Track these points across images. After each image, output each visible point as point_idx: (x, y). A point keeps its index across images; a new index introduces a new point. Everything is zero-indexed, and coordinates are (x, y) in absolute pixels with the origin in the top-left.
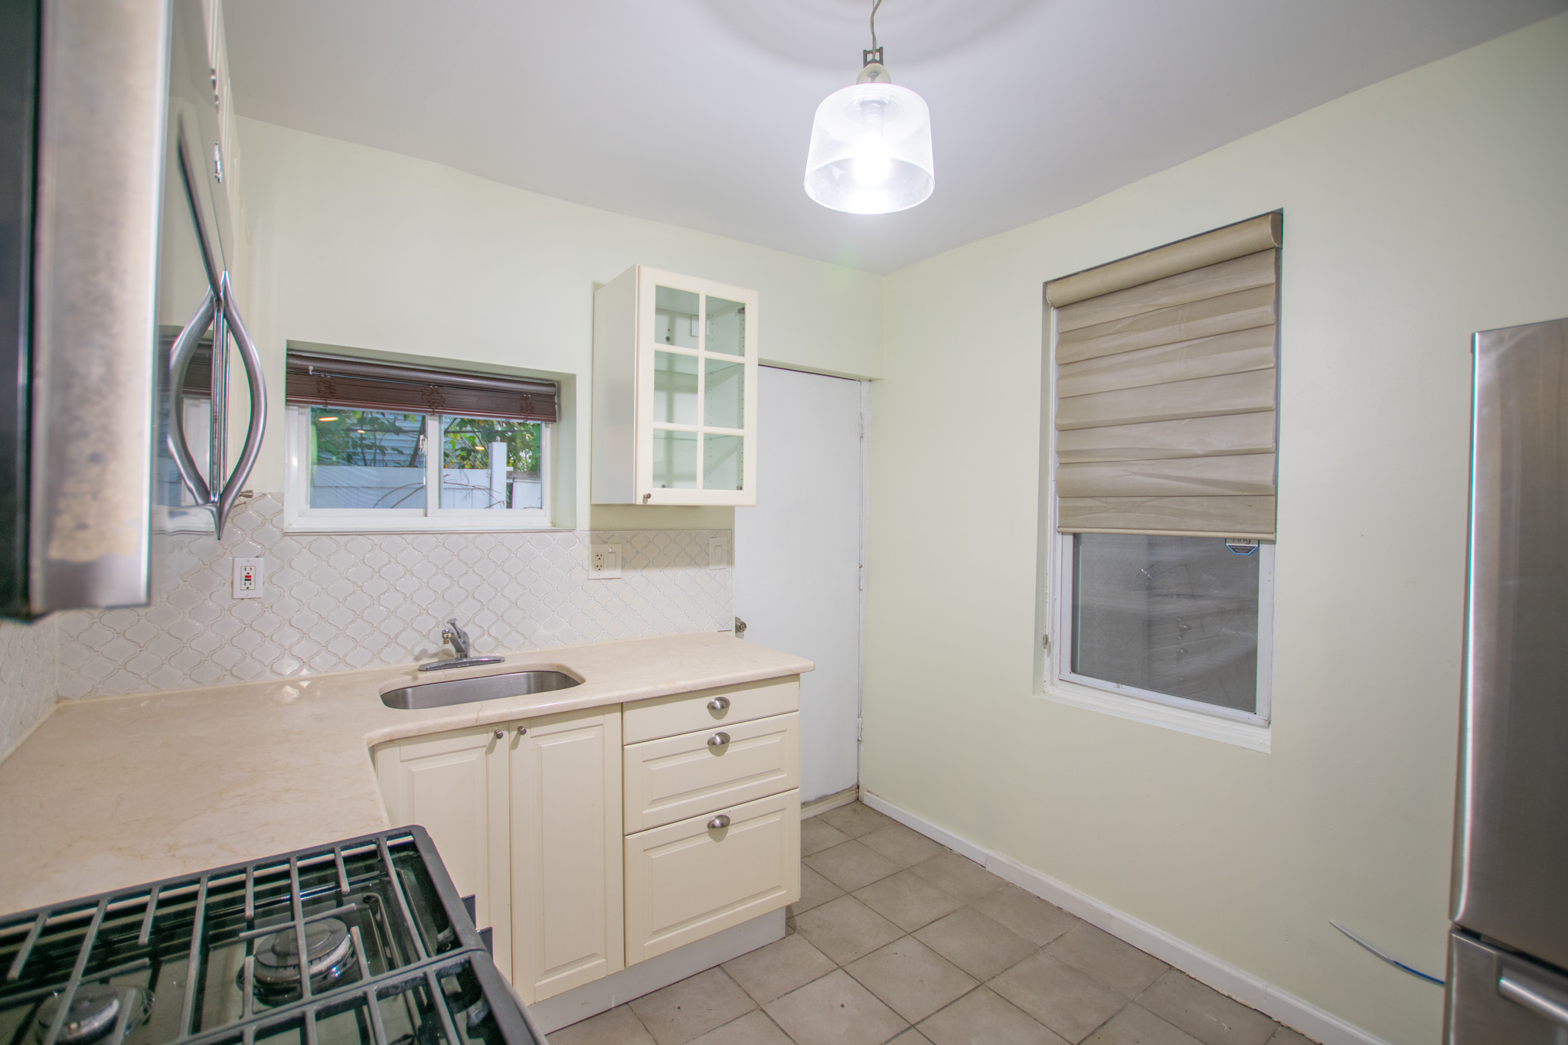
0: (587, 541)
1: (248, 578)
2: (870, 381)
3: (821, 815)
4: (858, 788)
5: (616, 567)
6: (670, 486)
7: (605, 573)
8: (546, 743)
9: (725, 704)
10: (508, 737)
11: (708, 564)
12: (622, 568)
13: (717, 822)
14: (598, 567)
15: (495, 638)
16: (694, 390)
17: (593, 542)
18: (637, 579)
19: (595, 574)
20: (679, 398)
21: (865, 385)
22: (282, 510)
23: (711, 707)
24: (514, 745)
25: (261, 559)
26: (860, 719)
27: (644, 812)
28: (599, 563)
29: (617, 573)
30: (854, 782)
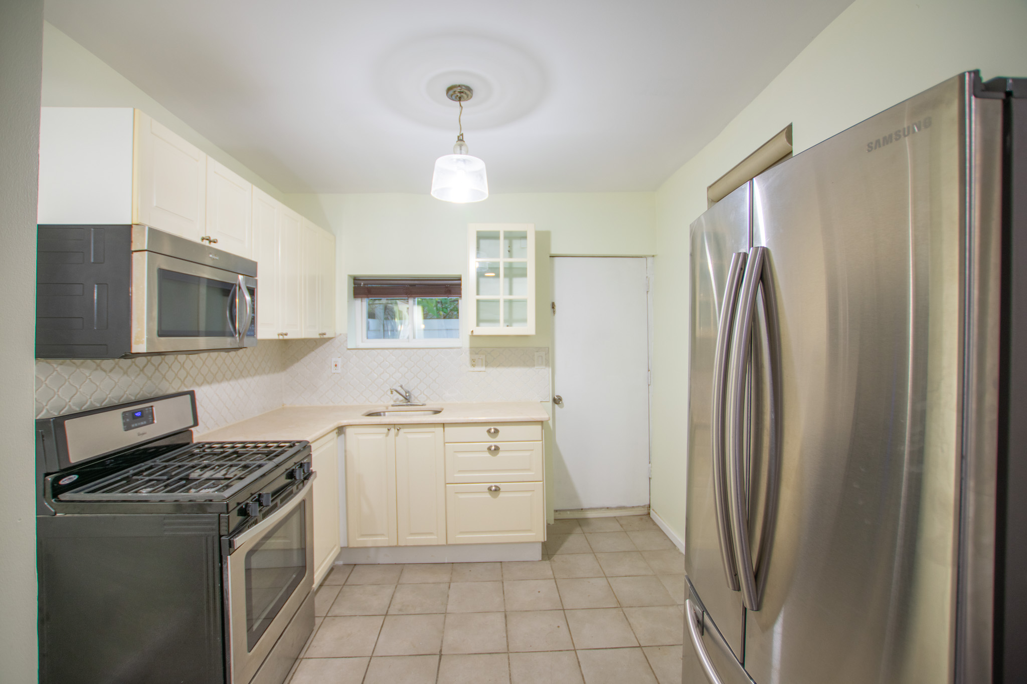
0: (468, 353)
1: (336, 365)
2: (653, 256)
3: (618, 517)
4: (650, 507)
5: (482, 365)
6: (511, 326)
7: (477, 369)
8: (410, 436)
9: (496, 431)
10: (393, 431)
11: (534, 366)
12: (486, 366)
13: (493, 488)
14: (473, 365)
15: (426, 396)
16: (524, 275)
17: (471, 353)
18: (494, 371)
19: (472, 369)
20: (517, 281)
21: (650, 260)
22: (347, 340)
23: (489, 431)
24: (397, 435)
25: (340, 359)
26: (650, 464)
27: (455, 475)
28: (474, 363)
29: (483, 369)
30: (647, 503)
